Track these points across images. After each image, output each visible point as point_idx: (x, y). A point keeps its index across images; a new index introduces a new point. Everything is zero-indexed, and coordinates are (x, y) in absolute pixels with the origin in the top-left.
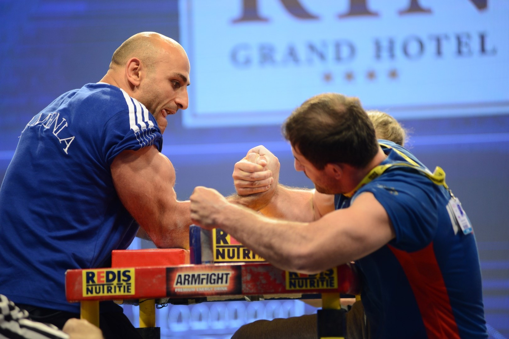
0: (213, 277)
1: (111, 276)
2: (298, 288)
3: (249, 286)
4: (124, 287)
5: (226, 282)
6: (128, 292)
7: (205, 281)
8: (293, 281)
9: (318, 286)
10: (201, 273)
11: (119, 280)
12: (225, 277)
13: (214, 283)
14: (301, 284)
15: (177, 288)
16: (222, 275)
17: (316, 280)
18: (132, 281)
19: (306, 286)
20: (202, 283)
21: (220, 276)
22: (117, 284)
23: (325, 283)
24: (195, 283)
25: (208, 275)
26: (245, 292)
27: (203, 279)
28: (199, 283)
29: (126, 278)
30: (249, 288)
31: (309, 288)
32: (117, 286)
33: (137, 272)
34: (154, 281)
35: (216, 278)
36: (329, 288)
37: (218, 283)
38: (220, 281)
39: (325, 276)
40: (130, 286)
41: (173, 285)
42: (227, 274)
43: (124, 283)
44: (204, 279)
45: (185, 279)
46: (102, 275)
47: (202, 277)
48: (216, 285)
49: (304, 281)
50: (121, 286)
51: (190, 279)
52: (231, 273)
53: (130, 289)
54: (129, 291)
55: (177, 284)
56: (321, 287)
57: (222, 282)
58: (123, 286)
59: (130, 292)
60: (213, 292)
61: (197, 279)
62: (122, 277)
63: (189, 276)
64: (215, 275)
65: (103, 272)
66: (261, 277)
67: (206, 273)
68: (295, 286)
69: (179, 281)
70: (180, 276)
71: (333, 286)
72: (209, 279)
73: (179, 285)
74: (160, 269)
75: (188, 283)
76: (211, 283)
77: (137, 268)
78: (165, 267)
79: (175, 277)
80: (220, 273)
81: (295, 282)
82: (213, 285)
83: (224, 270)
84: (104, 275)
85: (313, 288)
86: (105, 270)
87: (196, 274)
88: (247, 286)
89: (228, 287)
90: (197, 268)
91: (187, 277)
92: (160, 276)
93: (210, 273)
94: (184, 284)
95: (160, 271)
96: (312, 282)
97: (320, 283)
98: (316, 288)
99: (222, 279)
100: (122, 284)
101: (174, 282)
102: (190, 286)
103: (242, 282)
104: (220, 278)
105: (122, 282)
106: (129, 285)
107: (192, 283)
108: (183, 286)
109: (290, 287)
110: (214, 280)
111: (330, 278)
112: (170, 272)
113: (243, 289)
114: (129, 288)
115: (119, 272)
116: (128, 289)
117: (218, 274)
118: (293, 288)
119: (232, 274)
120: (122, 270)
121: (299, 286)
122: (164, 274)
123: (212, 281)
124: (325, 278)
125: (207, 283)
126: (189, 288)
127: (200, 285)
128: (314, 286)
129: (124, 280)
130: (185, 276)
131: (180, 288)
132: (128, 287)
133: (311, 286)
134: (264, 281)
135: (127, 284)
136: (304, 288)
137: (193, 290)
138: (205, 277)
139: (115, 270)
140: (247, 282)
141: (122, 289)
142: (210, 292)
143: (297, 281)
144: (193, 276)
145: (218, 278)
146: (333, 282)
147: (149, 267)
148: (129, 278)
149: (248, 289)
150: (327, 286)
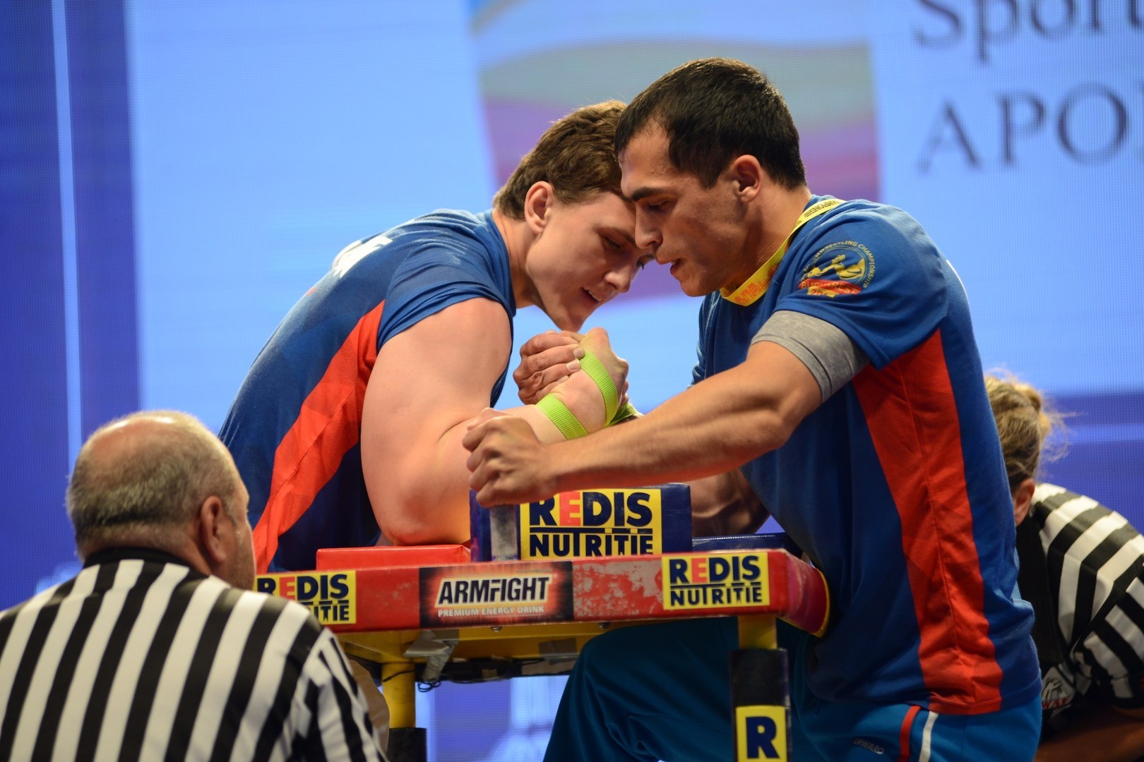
0: (515, 586)
1: (308, 588)
2: (687, 606)
3: (589, 603)
4: (335, 608)
5: (542, 596)
6: (342, 618)
7: (498, 595)
8: (678, 592)
9: (729, 600)
10: (490, 578)
11: (324, 595)
12: (538, 584)
13: (517, 598)
14: (694, 599)
15: (443, 609)
16: (534, 580)
17: (724, 590)
18: (351, 597)
19: (705, 602)
20: (493, 599)
21: (530, 584)
22: (321, 603)
23: (743, 594)
24: (479, 599)
25: (504, 581)
26: (580, 614)
27: (494, 590)
28: (486, 599)
29: (337, 591)
30: (588, 607)
31: (710, 605)
32: (319, 607)
33: (360, 579)
34: (395, 595)
35: (521, 587)
36: (752, 604)
37: (524, 597)
38: (529, 593)
39: (742, 580)
40: (347, 607)
41: (434, 602)
42: (543, 580)
43: (335, 601)
44: (498, 589)
45: (458, 591)
46: (290, 584)
47: (492, 586)
48: (521, 601)
49: (701, 590)
50: (330, 608)
51: (468, 591)
52: (552, 578)
53: (347, 613)
54: (346, 616)
55: (441, 602)
56: (734, 603)
57: (533, 597)
58: (332, 606)
59: (347, 619)
60: (516, 616)
61: (482, 590)
62: (331, 589)
63: (466, 584)
64: (518, 581)
65: (292, 579)
66: (613, 585)
67: (501, 577)
68: (681, 602)
69: (446, 594)
70: (448, 584)
71: (760, 601)
72: (507, 591)
73: (446, 602)
74: (407, 570)
75: (465, 600)
76: (511, 598)
77: (360, 569)
78: (416, 567)
79: (438, 587)
80: (530, 577)
81: (682, 593)
82: (515, 602)
83: (537, 571)
84: (295, 584)
85: (718, 605)
86: (296, 575)
87: (480, 580)
88: (584, 603)
89: (544, 605)
90: (482, 567)
91: (462, 587)
92: (407, 585)
93: (509, 579)
94: (457, 600)
95: (406, 576)
96: (718, 594)
97: (734, 595)
98: (726, 605)
99: (533, 589)
100: (331, 602)
101: (436, 597)
102: (468, 604)
103: (575, 594)
104: (529, 589)
105: (330, 598)
106: (344, 605)
107: (472, 600)
108: (454, 605)
109: (673, 603)
110: (518, 591)
111: (752, 584)
112: (426, 576)
113: (576, 609)
114: (346, 610)
115: (324, 579)
116: (343, 613)
117: (526, 580)
118: (677, 606)
119: (554, 579)
120: (330, 574)
121: (690, 601)
122: (417, 583)
123: (514, 595)
124: (742, 584)
125: (503, 598)
126: (467, 610)
127: (489, 603)
128: (721, 602)
129: (333, 595)
130: (458, 584)
131: (448, 609)
132: (342, 608)
133: (714, 602)
134: (619, 594)
135: (340, 602)
136: (701, 605)
137: (476, 613)
138: (499, 585)
139: (316, 575)
140: (586, 595)
141: (331, 612)
142: (510, 616)
143: (686, 591)
144: (475, 583)
145: (526, 588)
146: (758, 592)
147: (385, 568)
148: (345, 589)
149: (585, 609)
150: (748, 600)
